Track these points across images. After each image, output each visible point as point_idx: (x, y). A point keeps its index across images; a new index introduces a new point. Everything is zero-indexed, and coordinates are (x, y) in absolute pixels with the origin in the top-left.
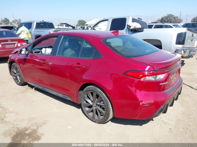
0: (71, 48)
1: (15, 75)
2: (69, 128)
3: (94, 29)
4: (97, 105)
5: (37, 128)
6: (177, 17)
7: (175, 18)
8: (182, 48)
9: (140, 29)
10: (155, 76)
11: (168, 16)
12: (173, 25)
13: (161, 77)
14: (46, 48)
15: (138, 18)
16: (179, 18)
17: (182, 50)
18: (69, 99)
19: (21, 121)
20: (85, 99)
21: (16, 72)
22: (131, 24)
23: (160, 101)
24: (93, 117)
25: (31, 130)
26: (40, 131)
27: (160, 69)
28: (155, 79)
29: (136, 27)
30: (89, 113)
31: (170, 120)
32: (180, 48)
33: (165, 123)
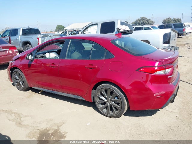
0: (77, 51)
1: (17, 81)
2: (88, 124)
3: (84, 33)
4: (112, 101)
5: (59, 128)
6: (150, 19)
7: (147, 21)
8: (168, 46)
9: (129, 31)
10: (164, 71)
11: (141, 19)
12: (151, 27)
13: (168, 71)
14: (49, 52)
15: (125, 22)
16: (151, 20)
17: (169, 48)
18: (81, 98)
19: (40, 123)
20: (98, 97)
21: (18, 78)
22: (120, 27)
23: (170, 92)
24: (108, 113)
25: (53, 130)
26: (62, 130)
27: (167, 64)
28: (164, 73)
29: (126, 30)
30: (103, 109)
31: (174, 109)
32: (167, 47)
33: (171, 112)
